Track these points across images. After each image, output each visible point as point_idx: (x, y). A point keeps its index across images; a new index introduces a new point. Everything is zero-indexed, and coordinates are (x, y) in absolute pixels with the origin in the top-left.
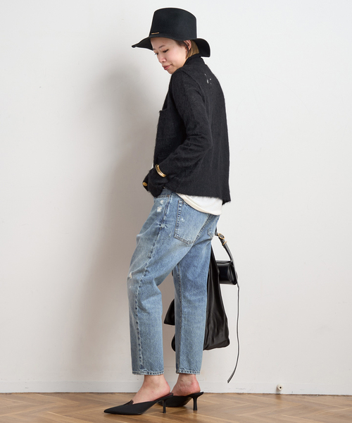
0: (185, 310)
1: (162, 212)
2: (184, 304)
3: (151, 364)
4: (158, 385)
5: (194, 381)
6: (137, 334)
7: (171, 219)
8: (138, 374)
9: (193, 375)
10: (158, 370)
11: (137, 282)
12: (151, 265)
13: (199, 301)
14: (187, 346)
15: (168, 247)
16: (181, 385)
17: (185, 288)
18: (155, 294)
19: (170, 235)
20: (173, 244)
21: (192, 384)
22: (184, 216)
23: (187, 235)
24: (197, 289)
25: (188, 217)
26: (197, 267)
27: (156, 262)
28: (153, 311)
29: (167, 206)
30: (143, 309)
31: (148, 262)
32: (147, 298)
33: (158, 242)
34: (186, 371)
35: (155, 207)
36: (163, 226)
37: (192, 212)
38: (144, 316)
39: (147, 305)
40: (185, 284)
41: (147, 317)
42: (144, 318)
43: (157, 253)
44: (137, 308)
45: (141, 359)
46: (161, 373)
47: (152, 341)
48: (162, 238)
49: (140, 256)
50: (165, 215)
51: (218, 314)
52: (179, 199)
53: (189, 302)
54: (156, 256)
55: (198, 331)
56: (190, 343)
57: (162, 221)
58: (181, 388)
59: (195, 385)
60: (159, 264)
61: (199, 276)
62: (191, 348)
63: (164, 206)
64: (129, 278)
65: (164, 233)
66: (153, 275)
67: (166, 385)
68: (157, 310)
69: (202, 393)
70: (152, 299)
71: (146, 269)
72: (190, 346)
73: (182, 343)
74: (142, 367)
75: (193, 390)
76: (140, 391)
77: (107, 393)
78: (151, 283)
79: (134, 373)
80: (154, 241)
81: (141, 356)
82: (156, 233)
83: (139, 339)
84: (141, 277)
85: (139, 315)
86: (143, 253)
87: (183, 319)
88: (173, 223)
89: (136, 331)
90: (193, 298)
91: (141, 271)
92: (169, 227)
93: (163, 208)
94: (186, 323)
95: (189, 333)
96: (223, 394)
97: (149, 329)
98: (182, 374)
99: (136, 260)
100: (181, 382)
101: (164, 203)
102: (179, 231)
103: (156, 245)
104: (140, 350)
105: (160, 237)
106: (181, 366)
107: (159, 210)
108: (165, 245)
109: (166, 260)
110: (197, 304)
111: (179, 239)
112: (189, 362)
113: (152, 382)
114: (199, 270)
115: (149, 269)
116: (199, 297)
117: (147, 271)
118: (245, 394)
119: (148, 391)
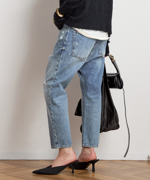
0: (87, 104)
1: (63, 39)
2: (86, 101)
3: (62, 141)
4: (68, 154)
5: (93, 152)
6: (52, 121)
7: (69, 44)
8: (55, 148)
9: (92, 148)
10: (68, 144)
11: (49, 86)
12: (57, 74)
13: (96, 99)
14: (88, 129)
15: (69, 62)
16: (84, 155)
17: (87, 90)
18: (62, 94)
19: (69, 54)
20: (71, 60)
21: (91, 154)
22: (78, 41)
23: (81, 54)
24: (95, 90)
25: (80, 42)
26: (94, 75)
27: (61, 73)
28: (61, 105)
29: (66, 35)
30: (54, 104)
31: (55, 73)
32: (57, 96)
33: (62, 59)
34: (87, 145)
35: (59, 36)
36: (64, 48)
37: (83, 38)
38: (55, 109)
39: (57, 101)
40: (86, 87)
41: (58, 109)
42: (56, 110)
43: (62, 67)
44: (51, 104)
45: (56, 138)
46: (70, 146)
47: (62, 125)
48: (64, 56)
49: (50, 69)
50: (65, 41)
51: (110, 108)
52: (73, 30)
53: (89, 99)
54: (61, 69)
55: (95, 119)
56: (90, 127)
57: (63, 45)
58: (84, 156)
59: (93, 154)
60: (63, 74)
61: (95, 82)
62: (91, 130)
63: (64, 35)
64: (44, 84)
65: (65, 53)
66: (59, 81)
67: (74, 155)
68: (64, 104)
69: (98, 160)
70: (60, 97)
71: (54, 77)
72: (90, 129)
73: (85, 127)
74: (57, 143)
75: (92, 158)
76: (56, 159)
77: (35, 160)
78: (58, 86)
79: (52, 148)
80: (59, 59)
81: (56, 136)
82: (60, 53)
83: (53, 124)
84: (51, 83)
85: (52, 108)
86: (52, 67)
87: (86, 111)
88: (70, 46)
89: (51, 120)
90: (91, 97)
91: (51, 79)
92: (68, 49)
93: (64, 37)
94: (87, 113)
95: (89, 120)
96: (112, 160)
97: (60, 117)
98: (84, 148)
99: (48, 72)
100: (84, 153)
101: (64, 33)
102: (75, 51)
103: (60, 62)
104: (55, 132)
105: (63, 56)
106: (84, 142)
107: (61, 38)
108: (66, 61)
109: (68, 71)
110: (94, 101)
111: (75, 56)
112: (90, 139)
113: (65, 152)
114: (96, 78)
115: (57, 78)
116: (96, 96)
117: (55, 79)
118: (127, 160)
119: (62, 158)
